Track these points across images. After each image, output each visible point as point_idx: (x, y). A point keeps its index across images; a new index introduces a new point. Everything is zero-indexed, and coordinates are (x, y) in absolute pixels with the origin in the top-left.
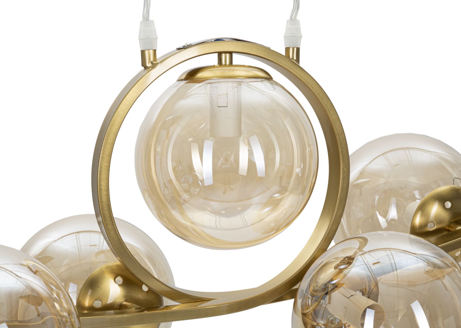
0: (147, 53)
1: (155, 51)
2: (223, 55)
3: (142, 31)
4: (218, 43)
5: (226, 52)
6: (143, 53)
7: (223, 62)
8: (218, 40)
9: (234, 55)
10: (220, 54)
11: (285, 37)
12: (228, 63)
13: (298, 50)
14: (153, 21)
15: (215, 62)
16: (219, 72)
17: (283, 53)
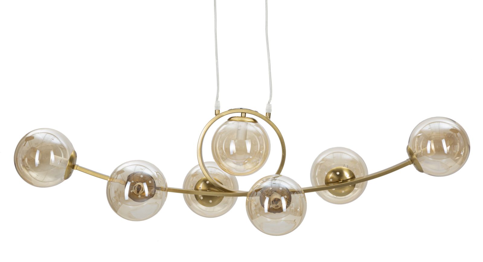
0: (217, 111)
1: (219, 111)
2: (243, 113)
3: (216, 104)
4: (241, 110)
5: (244, 113)
6: (215, 111)
7: (243, 116)
8: (241, 108)
9: (246, 114)
10: (242, 113)
11: (266, 109)
12: (244, 116)
13: (270, 114)
14: (219, 101)
15: (240, 116)
16: (240, 119)
17: (265, 115)
